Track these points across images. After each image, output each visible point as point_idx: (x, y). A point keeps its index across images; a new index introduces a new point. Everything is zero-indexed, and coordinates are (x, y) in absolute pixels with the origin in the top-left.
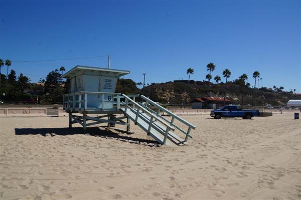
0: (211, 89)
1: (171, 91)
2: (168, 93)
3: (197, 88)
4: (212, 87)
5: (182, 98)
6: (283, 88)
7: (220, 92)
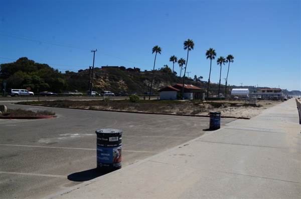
0: (146, 77)
1: (106, 78)
2: (102, 80)
3: (131, 75)
4: (146, 75)
5: (119, 87)
6: (202, 78)
7: (155, 80)
